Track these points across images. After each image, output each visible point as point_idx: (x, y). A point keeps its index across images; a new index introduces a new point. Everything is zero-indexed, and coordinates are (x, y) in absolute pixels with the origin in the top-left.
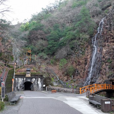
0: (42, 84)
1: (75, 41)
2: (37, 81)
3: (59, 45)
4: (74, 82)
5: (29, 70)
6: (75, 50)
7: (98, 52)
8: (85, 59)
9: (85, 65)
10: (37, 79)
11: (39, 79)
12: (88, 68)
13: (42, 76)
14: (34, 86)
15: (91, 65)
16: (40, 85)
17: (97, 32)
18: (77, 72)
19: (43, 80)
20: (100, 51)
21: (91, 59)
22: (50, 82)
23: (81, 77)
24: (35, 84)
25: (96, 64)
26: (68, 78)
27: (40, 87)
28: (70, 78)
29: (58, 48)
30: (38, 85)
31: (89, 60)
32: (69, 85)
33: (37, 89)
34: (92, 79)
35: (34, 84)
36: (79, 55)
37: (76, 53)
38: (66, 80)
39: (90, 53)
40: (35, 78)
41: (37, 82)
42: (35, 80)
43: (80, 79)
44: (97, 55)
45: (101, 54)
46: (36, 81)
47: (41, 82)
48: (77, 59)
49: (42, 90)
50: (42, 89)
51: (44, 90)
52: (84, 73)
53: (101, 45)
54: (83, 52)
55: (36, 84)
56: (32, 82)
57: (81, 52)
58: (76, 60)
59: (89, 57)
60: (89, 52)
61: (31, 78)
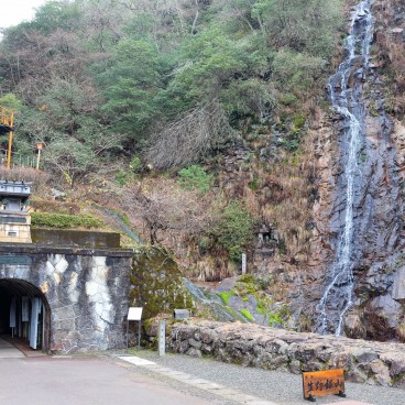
0: (114, 300)
1: (253, 82)
2: (85, 276)
3: (159, 103)
4: (264, 288)
5: (18, 190)
6: (250, 130)
7: (372, 140)
8: (306, 173)
9: (312, 201)
10: (78, 265)
11: (100, 261)
12: (330, 217)
13: (113, 239)
14: (56, 316)
15: (344, 202)
16: (103, 310)
17: (346, 53)
18: (265, 235)
19: (123, 272)
20: (378, 136)
21: (339, 174)
22: (167, 285)
23: (293, 262)
24: (65, 301)
25: (369, 196)
26: (218, 266)
27: (102, 325)
28: (231, 266)
29: (157, 117)
30: (84, 304)
31: (327, 175)
32: (240, 305)
33: (77, 337)
34: (361, 271)
35: (53, 302)
36: (268, 155)
37: (256, 145)
38: (208, 280)
39: (327, 144)
40: (70, 257)
41: (82, 287)
42: (70, 269)
43: (292, 274)
44: (370, 152)
45: (389, 149)
46: (74, 281)
47: (109, 283)
48: (260, 172)
49: (116, 347)
50: (118, 337)
51: (129, 346)
52: (307, 240)
53: (380, 110)
54: (291, 138)
55: (74, 297)
56: (45, 288)
57: (280, 140)
58: (256, 175)
59: (324, 161)
60: (324, 141)
61: (37, 256)
